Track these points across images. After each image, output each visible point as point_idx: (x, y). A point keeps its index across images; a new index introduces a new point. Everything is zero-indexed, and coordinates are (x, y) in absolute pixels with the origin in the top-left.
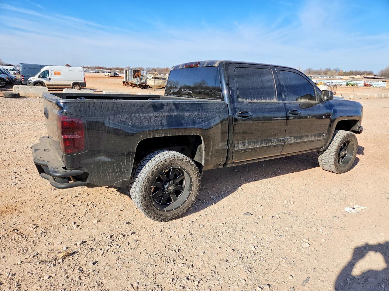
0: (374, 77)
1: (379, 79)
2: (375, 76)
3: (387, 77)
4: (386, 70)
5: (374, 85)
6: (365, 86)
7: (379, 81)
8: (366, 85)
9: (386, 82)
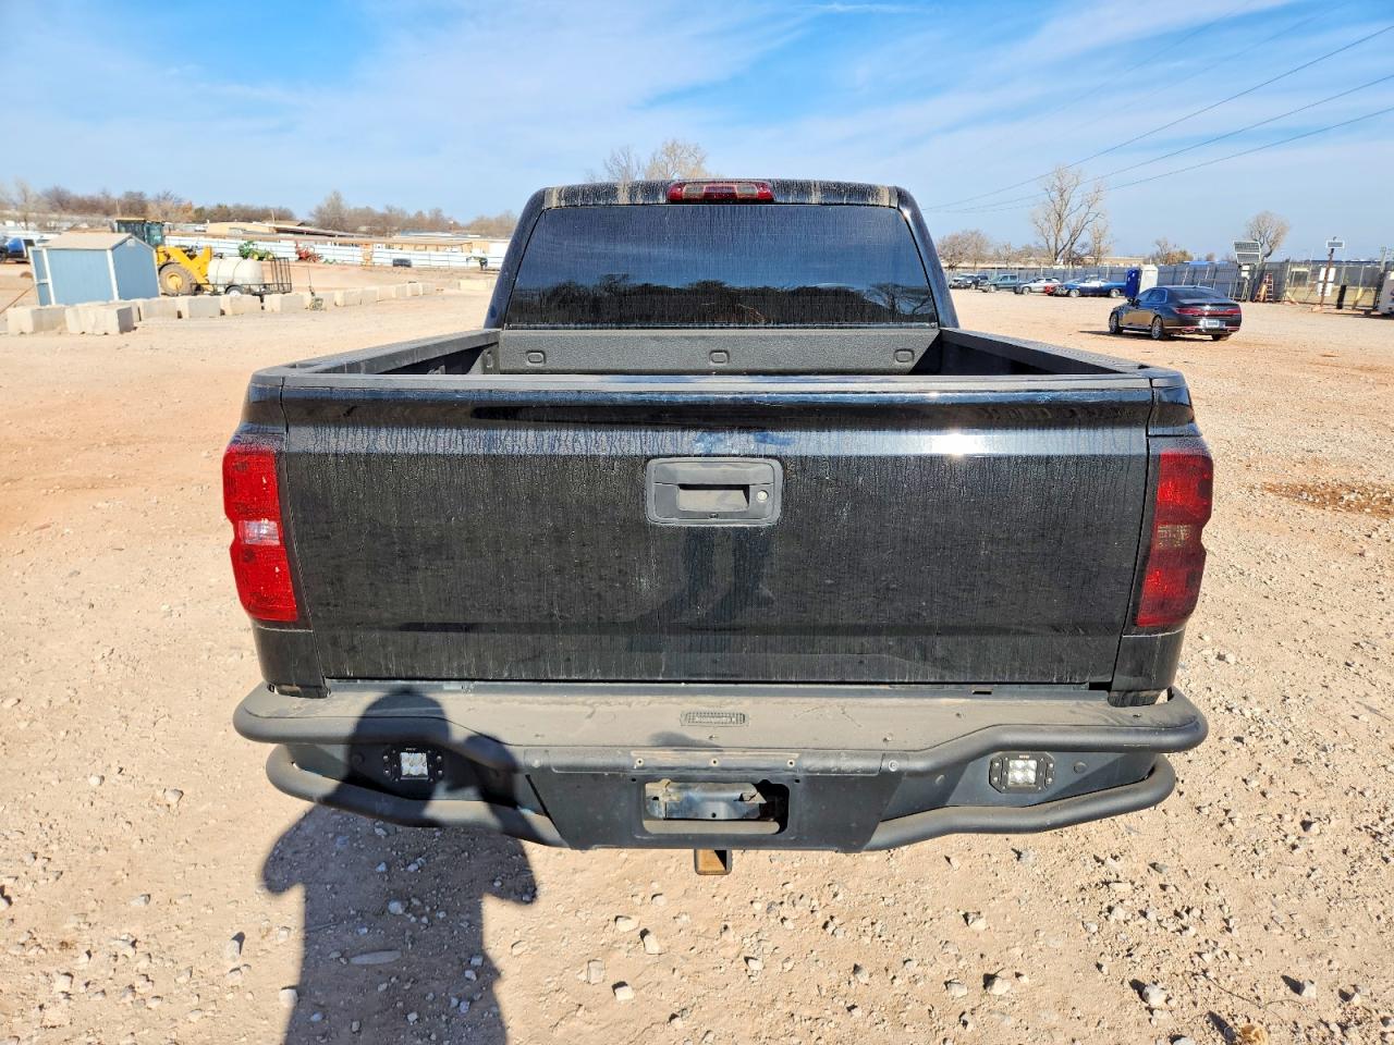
0: (300, 228)
1: (327, 238)
2: (302, 224)
3: (345, 231)
4: (329, 205)
5: (326, 257)
6: (301, 258)
7: (329, 243)
8: (303, 256)
9: (356, 246)
